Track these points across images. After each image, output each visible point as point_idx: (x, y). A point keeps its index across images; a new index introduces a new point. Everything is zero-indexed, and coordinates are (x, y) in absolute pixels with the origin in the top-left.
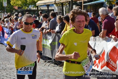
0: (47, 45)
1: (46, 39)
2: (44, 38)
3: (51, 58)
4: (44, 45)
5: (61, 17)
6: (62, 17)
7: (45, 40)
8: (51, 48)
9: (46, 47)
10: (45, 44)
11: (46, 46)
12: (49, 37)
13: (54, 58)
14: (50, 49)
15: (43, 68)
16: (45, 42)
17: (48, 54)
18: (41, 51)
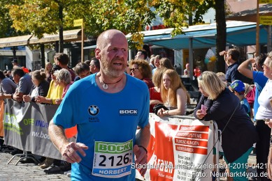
0: (14, 124)
1: (12, 113)
2: (7, 112)
3: (22, 149)
4: (7, 125)
5: (39, 73)
6: (41, 74)
7: (9, 116)
8: (20, 131)
9: (11, 129)
10: (9, 123)
11: (12, 126)
12: (17, 110)
13: (27, 150)
14: (19, 133)
15: (5, 169)
16: (9, 119)
17: (16, 143)
18: (2, 137)
